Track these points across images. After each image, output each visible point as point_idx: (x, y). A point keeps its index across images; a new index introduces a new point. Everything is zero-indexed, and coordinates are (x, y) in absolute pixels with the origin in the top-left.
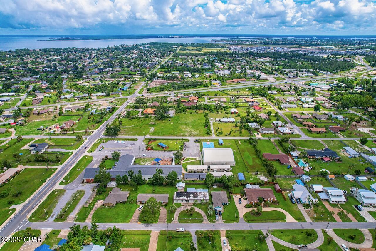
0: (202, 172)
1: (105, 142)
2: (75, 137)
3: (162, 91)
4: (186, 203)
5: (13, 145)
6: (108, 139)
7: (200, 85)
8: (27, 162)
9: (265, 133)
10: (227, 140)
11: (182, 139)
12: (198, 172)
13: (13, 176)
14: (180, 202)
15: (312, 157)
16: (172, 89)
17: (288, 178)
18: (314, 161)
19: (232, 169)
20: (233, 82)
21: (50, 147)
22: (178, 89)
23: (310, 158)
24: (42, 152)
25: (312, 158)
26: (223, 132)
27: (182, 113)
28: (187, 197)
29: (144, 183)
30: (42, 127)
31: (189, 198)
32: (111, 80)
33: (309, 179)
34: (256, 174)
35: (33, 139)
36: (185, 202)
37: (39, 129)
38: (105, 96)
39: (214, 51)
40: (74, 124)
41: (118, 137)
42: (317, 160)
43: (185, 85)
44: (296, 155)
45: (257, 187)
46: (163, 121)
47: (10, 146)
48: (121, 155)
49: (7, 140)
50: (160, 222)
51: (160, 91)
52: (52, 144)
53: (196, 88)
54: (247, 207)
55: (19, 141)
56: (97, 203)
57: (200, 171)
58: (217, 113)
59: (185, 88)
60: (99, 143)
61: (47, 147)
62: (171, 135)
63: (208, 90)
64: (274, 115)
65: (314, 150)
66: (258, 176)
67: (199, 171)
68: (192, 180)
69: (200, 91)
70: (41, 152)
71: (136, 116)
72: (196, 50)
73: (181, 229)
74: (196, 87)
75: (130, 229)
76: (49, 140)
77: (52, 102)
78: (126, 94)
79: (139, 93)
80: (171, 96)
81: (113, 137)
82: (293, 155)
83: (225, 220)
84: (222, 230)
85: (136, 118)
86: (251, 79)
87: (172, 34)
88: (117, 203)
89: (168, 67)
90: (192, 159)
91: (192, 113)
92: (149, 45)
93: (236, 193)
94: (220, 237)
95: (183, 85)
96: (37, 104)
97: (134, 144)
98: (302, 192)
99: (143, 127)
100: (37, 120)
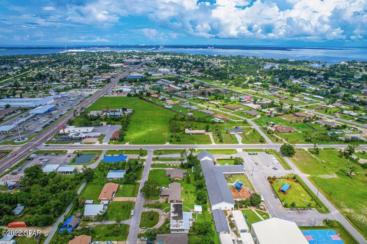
1: (269, 153)
8: (216, 133)
21: (243, 134)
30: (272, 122)
52: (248, 133)
77: (328, 112)
88: (170, 175)
96: (316, 109)
100: (283, 118)
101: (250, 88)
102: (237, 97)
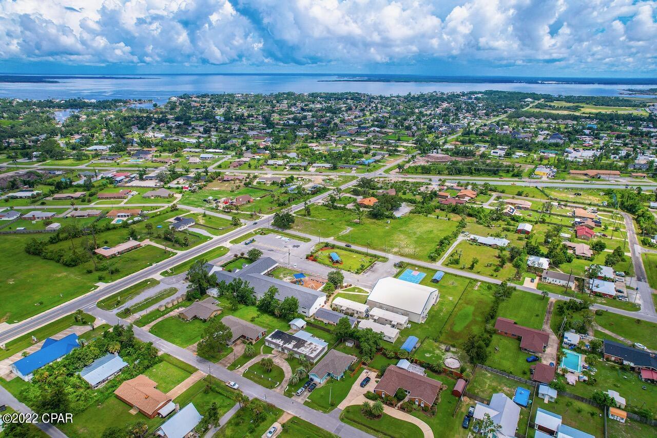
0: (352, 315)
1: (265, 234)
2: (230, 218)
3: (427, 173)
4: (280, 352)
5: (164, 214)
6: (272, 231)
7: (508, 171)
8: (156, 238)
9: (549, 281)
10: (456, 275)
11: (375, 256)
12: (346, 314)
13: (129, 250)
14: (272, 346)
15: (613, 359)
16: (446, 172)
17: (508, 379)
18: (613, 368)
19: (409, 326)
20: (586, 175)
21: (197, 225)
22: (457, 174)
23: (608, 360)
24: (181, 230)
25: (614, 362)
26: (460, 261)
27: (421, 215)
28: (284, 344)
29: (253, 304)
30: (211, 198)
31: (286, 345)
32: (359, 147)
33: (551, 398)
34: (447, 350)
35: (189, 211)
36: (280, 349)
37: (205, 200)
38: (330, 169)
39: (603, 112)
40: (249, 202)
41: (288, 231)
42: (624, 368)
43: (473, 168)
44: (572, 342)
45: (419, 371)
46: (377, 221)
47: (160, 215)
48: (262, 256)
49: (163, 207)
50: (221, 363)
51: (423, 173)
52: (202, 222)
53: (493, 177)
54: (368, 396)
55: (172, 211)
56: (176, 310)
57: (350, 312)
58: (488, 226)
59: (471, 173)
60: (256, 234)
61: (192, 224)
62: (368, 245)
63: (512, 183)
64: (612, 251)
65: (639, 345)
66: (449, 354)
67: (348, 311)
68: (326, 321)
69: (491, 183)
70: (179, 229)
71: (342, 206)
72: (568, 108)
73: (232, 383)
74: (495, 174)
75: (177, 357)
76: (203, 216)
77: (253, 167)
78: (363, 170)
79: (384, 172)
80: (431, 182)
81: (280, 230)
82: (565, 340)
83: (310, 401)
84: (289, 412)
85: (341, 208)
86: (633, 174)
87: (542, 78)
88: (195, 318)
89: (476, 134)
90: (360, 290)
91: (438, 217)
92: (480, 96)
93: (373, 367)
94: (275, 420)
95: (470, 168)
96: (234, 167)
97: (298, 246)
98: (498, 413)
99: (337, 224)
100: (214, 189)
101: (91, 157)
102: (96, 176)
